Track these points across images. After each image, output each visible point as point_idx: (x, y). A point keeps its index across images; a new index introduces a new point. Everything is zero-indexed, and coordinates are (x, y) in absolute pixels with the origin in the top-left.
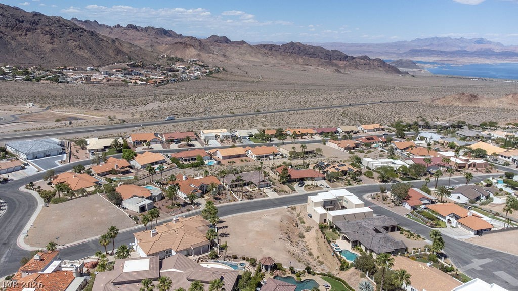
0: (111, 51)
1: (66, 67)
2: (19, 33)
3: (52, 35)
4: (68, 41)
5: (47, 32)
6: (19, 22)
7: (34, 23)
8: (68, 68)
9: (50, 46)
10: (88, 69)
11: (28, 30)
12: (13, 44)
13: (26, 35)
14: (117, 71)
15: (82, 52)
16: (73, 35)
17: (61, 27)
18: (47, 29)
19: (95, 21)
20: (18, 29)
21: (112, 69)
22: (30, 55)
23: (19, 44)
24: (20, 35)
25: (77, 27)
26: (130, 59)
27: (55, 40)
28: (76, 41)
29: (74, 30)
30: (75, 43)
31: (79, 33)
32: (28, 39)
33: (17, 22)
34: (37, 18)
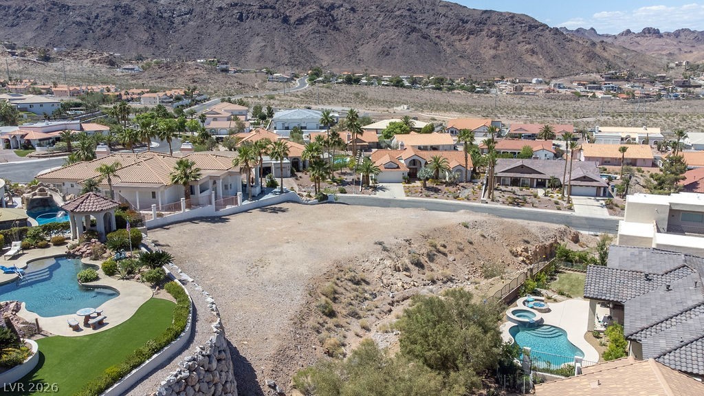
0: (580, 55)
1: (503, 78)
2: (460, 37)
3: (499, 37)
4: (519, 43)
5: (494, 33)
6: (463, 23)
7: (480, 23)
8: (506, 80)
9: (492, 52)
10: (534, 81)
11: (471, 33)
12: (449, 51)
13: (467, 39)
14: (579, 84)
15: (534, 59)
16: (528, 35)
17: (514, 24)
18: (495, 29)
19: (592, 29)
20: (459, 32)
21: (572, 82)
22: (463, 63)
23: (456, 51)
24: (460, 40)
25: (537, 24)
26: (609, 67)
27: (502, 43)
28: (530, 44)
29: (531, 28)
30: (528, 46)
31: (536, 32)
32: (469, 44)
33: (460, 24)
34: (485, 16)
